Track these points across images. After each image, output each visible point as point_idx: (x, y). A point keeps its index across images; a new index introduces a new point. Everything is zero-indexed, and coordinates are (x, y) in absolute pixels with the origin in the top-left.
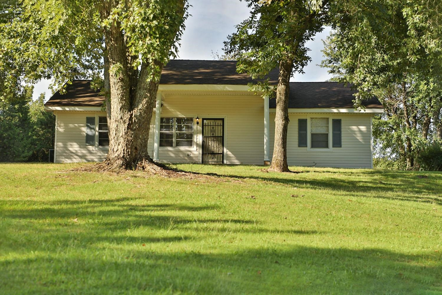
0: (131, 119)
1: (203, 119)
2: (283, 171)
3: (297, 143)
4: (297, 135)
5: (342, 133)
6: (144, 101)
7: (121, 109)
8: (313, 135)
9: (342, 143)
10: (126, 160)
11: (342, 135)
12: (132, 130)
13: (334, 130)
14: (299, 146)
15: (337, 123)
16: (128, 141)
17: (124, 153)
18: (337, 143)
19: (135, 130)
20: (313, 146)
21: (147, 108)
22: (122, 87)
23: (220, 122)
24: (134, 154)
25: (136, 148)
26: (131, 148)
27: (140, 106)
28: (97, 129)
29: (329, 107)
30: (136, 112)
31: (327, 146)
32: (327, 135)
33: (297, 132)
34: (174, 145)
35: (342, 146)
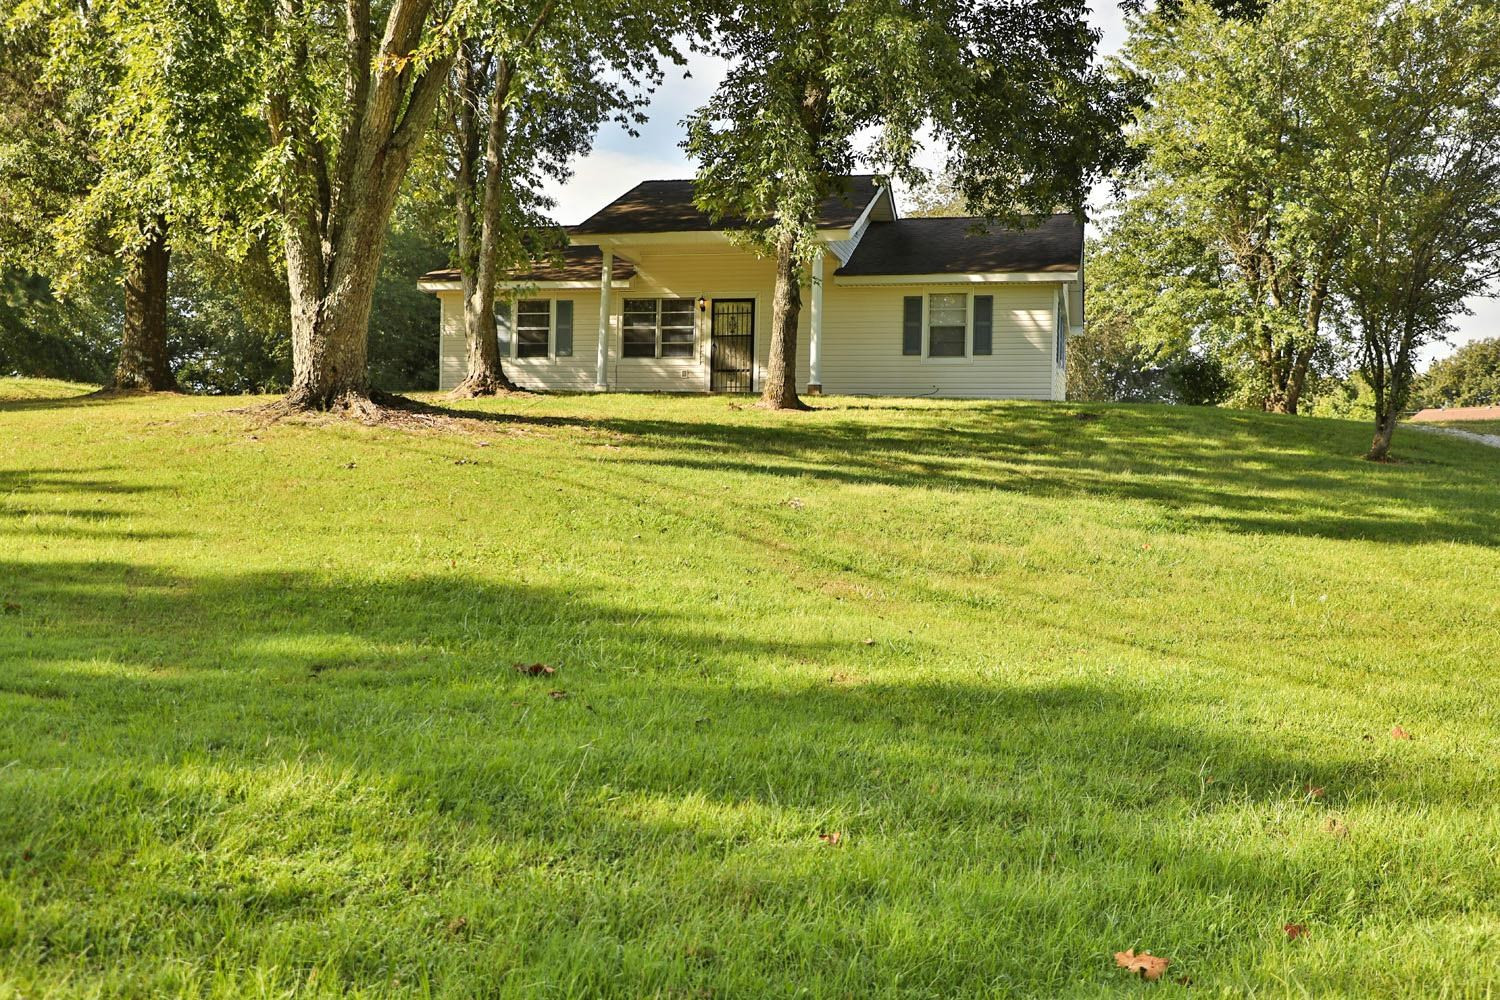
0: (319, 313)
1: (714, 301)
2: (783, 408)
3: (901, 347)
4: (901, 330)
5: (995, 324)
6: (347, 279)
7: (302, 295)
8: (932, 329)
9: (994, 346)
10: (311, 390)
11: (994, 329)
12: (323, 334)
13: (976, 318)
14: (905, 354)
15: (984, 305)
16: (316, 355)
17: (309, 379)
18: (984, 346)
19: (329, 334)
20: (933, 353)
21: (353, 291)
22: (301, 253)
23: (747, 306)
24: (330, 381)
25: (334, 369)
26: (323, 370)
27: (340, 289)
28: (514, 326)
29: (964, 271)
30: (331, 300)
31: (962, 354)
32: (962, 329)
33: (901, 325)
34: (658, 351)
35: (994, 352)
